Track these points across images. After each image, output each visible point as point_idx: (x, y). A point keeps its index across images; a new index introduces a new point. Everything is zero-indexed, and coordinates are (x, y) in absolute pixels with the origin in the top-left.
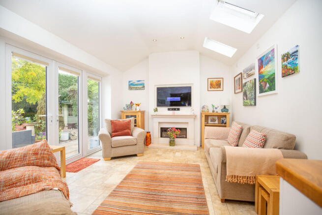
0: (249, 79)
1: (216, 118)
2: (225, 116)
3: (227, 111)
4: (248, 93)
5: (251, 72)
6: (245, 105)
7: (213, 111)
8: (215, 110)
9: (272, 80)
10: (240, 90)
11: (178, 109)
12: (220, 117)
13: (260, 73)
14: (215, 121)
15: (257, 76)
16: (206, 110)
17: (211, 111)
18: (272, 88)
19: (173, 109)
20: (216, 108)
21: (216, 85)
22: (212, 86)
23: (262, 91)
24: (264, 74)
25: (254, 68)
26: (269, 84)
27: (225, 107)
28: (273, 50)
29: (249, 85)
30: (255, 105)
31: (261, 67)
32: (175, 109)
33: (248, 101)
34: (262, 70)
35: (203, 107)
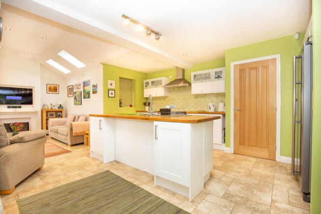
0: (77, 90)
1: (54, 113)
2: (61, 112)
3: (62, 108)
4: (77, 98)
5: (79, 87)
6: (75, 104)
7: (52, 108)
8: (53, 108)
9: (89, 94)
10: (72, 95)
11: (20, 107)
12: (56, 112)
13: (84, 89)
14: (54, 115)
15: (82, 90)
16: (46, 108)
17: (50, 109)
18: (89, 97)
19: (13, 107)
20: (54, 106)
21: (54, 89)
22: (50, 89)
23: (84, 98)
24: (85, 90)
25: (81, 85)
26: (87, 95)
27: (60, 106)
28: (89, 81)
29: (78, 93)
30: (81, 104)
31: (84, 86)
32: (16, 107)
33: (77, 102)
34: (85, 88)
35: (44, 105)
